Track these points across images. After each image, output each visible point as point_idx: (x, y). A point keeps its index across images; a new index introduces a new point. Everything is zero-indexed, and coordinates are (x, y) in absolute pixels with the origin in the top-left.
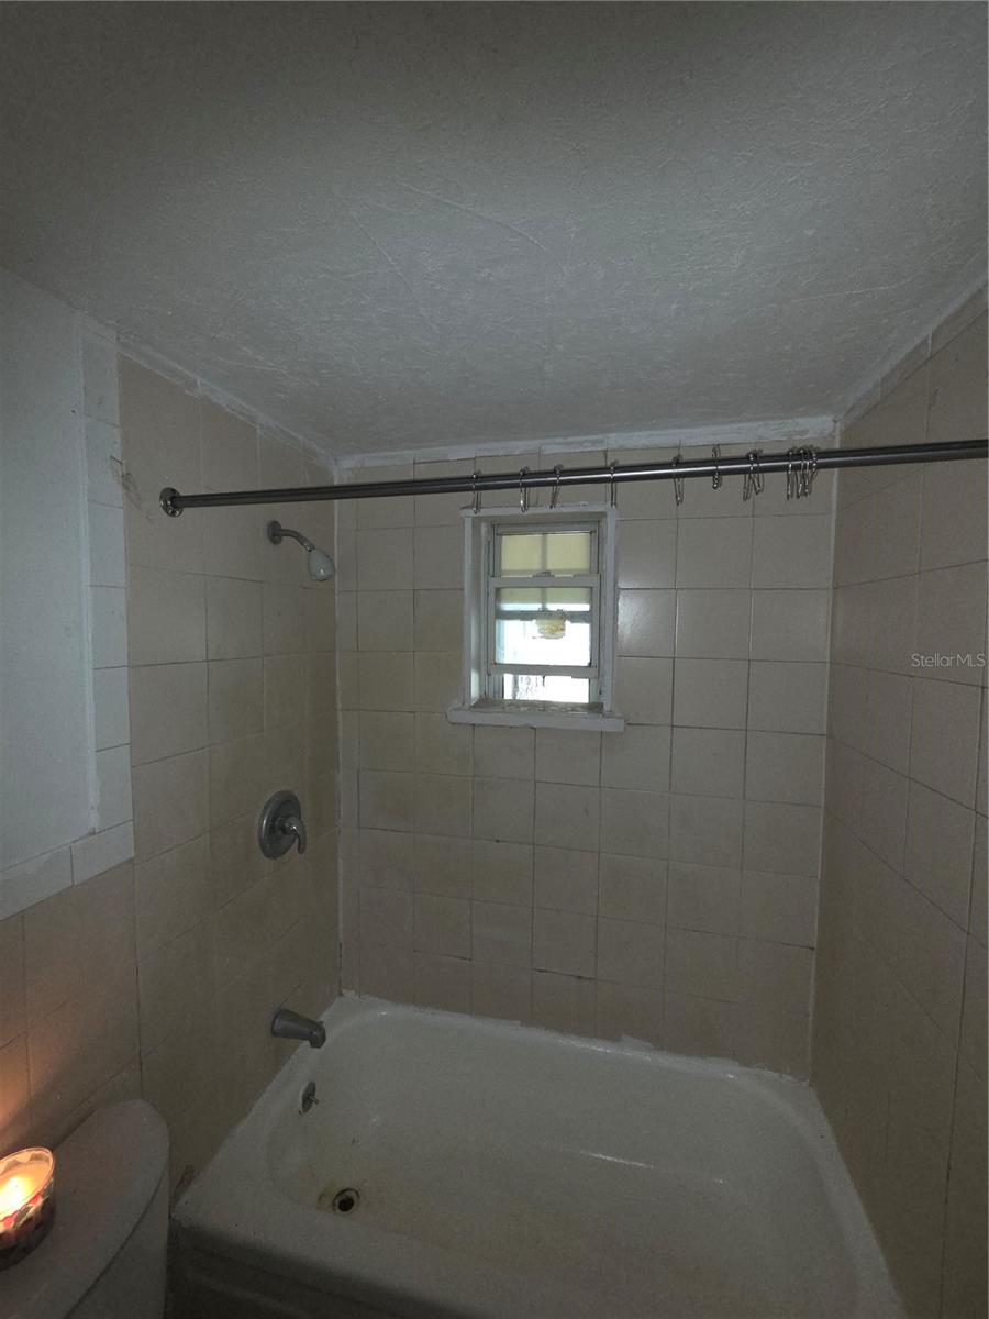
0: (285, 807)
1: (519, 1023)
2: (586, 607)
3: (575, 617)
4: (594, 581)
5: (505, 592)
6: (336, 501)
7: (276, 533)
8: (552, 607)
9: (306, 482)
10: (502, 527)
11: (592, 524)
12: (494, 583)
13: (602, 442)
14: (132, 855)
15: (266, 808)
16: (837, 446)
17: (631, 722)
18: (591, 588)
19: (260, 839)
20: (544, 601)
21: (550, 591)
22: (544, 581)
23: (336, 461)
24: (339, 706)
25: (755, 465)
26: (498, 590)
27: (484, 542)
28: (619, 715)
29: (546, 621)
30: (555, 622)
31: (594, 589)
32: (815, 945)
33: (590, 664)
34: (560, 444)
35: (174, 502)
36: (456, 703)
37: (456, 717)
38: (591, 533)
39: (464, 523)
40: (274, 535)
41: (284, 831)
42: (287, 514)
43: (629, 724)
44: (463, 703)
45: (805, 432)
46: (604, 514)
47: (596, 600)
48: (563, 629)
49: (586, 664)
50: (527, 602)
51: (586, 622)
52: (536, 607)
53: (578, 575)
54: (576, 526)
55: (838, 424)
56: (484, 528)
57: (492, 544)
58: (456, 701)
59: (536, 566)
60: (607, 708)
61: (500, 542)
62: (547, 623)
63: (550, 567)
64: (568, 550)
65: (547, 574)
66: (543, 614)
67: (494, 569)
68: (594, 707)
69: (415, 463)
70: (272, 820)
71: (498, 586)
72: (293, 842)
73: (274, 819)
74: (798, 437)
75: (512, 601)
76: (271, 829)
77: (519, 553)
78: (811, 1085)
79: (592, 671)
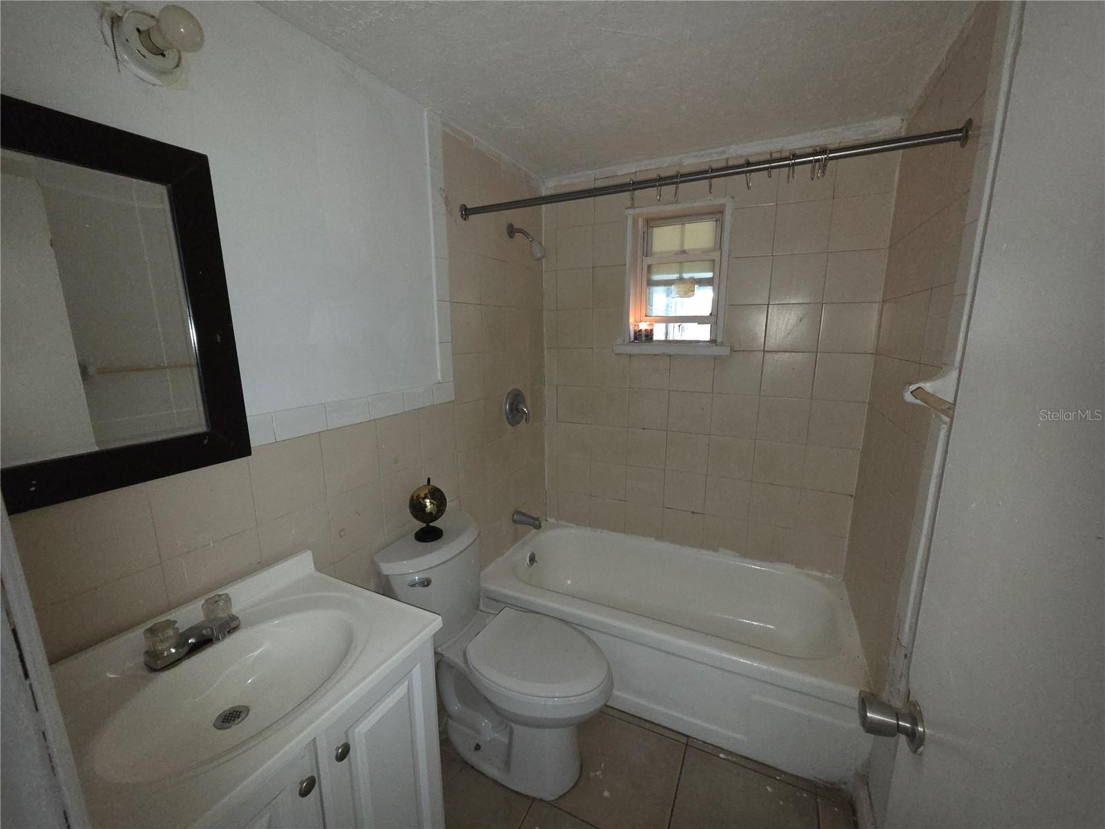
0: (516, 400)
1: (653, 539)
2: (709, 275)
3: (702, 282)
4: (716, 256)
5: (654, 269)
6: (543, 206)
7: (511, 231)
8: (686, 276)
9: (527, 196)
10: (652, 222)
11: (716, 214)
12: (648, 261)
13: (725, 152)
14: (453, 398)
15: (507, 398)
16: (903, 134)
17: (735, 349)
18: (714, 260)
19: (506, 414)
20: (681, 272)
21: (686, 264)
22: (683, 258)
23: (544, 183)
24: (545, 345)
25: (793, 161)
26: (649, 267)
27: (641, 233)
28: (727, 344)
29: (682, 286)
30: (688, 286)
31: (716, 262)
32: (854, 494)
33: (711, 314)
34: (696, 156)
35: (466, 212)
36: (619, 341)
37: (619, 349)
38: (716, 221)
39: (627, 219)
40: (511, 232)
41: (518, 410)
42: (516, 217)
43: (734, 351)
44: (624, 341)
45: (877, 131)
46: (723, 205)
47: (717, 270)
48: (693, 291)
49: (709, 314)
50: (668, 274)
51: (709, 285)
52: (675, 276)
53: (705, 251)
54: (707, 217)
55: (905, 122)
56: (641, 224)
57: (646, 234)
58: (619, 340)
59: (676, 248)
60: (719, 340)
61: (652, 231)
62: (682, 287)
63: (686, 247)
64: (700, 234)
65: (684, 252)
66: (681, 280)
67: (647, 252)
68: (713, 341)
69: (595, 179)
70: (511, 405)
71: (650, 263)
72: (522, 417)
73: (512, 404)
74: (872, 135)
75: (659, 274)
76: (511, 409)
77: (665, 238)
78: (843, 580)
79: (712, 320)
